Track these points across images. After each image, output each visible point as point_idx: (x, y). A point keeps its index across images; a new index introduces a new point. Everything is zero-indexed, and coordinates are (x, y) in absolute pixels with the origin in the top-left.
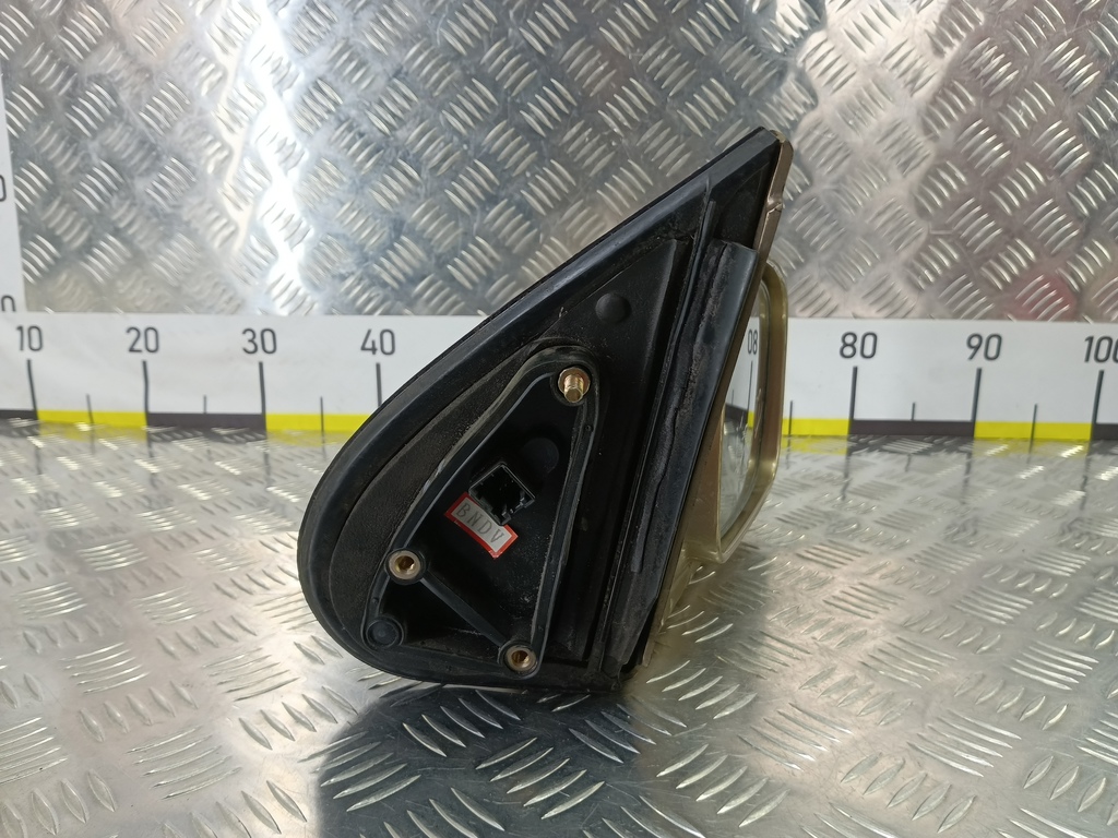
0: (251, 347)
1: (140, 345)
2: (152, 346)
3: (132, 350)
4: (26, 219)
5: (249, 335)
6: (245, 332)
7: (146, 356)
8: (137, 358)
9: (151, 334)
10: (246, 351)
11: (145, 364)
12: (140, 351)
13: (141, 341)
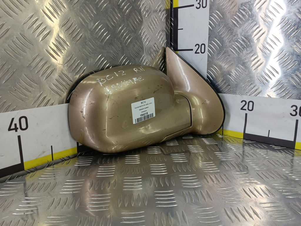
0: (294, 113)
1: (246, 107)
2: (250, 108)
3: (242, 109)
4: (210, 59)
5: (294, 108)
6: (292, 107)
7: (247, 111)
8: (244, 112)
9: (251, 104)
10: (291, 114)
11: (246, 114)
12: (245, 110)
13: (247, 105)
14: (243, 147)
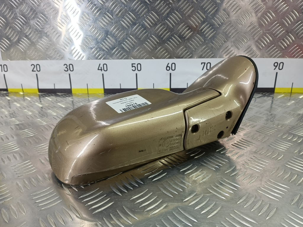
0: (66, 70)
1: (35, 69)
2: (38, 70)
3: (33, 71)
5: (66, 66)
6: (64, 65)
7: (37, 72)
8: (35, 73)
9: (38, 66)
10: (65, 70)
11: (37, 75)
12: (35, 71)
13: (35, 68)
14: (40, 99)
